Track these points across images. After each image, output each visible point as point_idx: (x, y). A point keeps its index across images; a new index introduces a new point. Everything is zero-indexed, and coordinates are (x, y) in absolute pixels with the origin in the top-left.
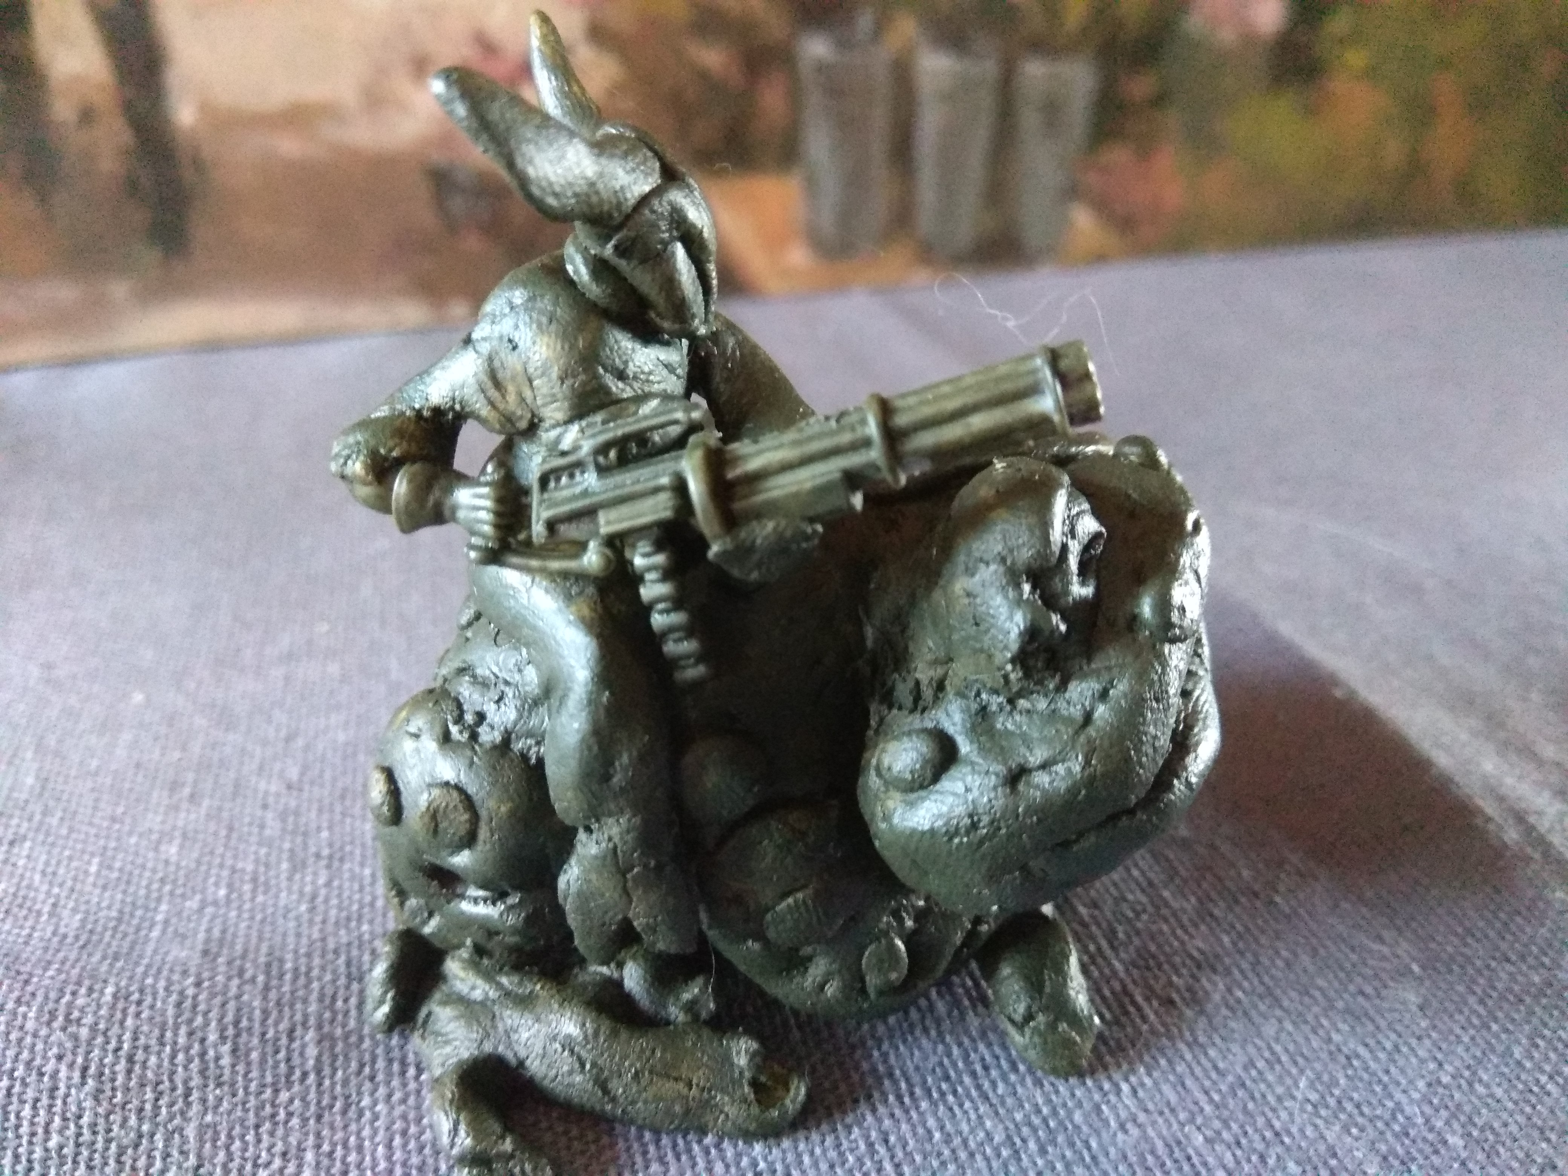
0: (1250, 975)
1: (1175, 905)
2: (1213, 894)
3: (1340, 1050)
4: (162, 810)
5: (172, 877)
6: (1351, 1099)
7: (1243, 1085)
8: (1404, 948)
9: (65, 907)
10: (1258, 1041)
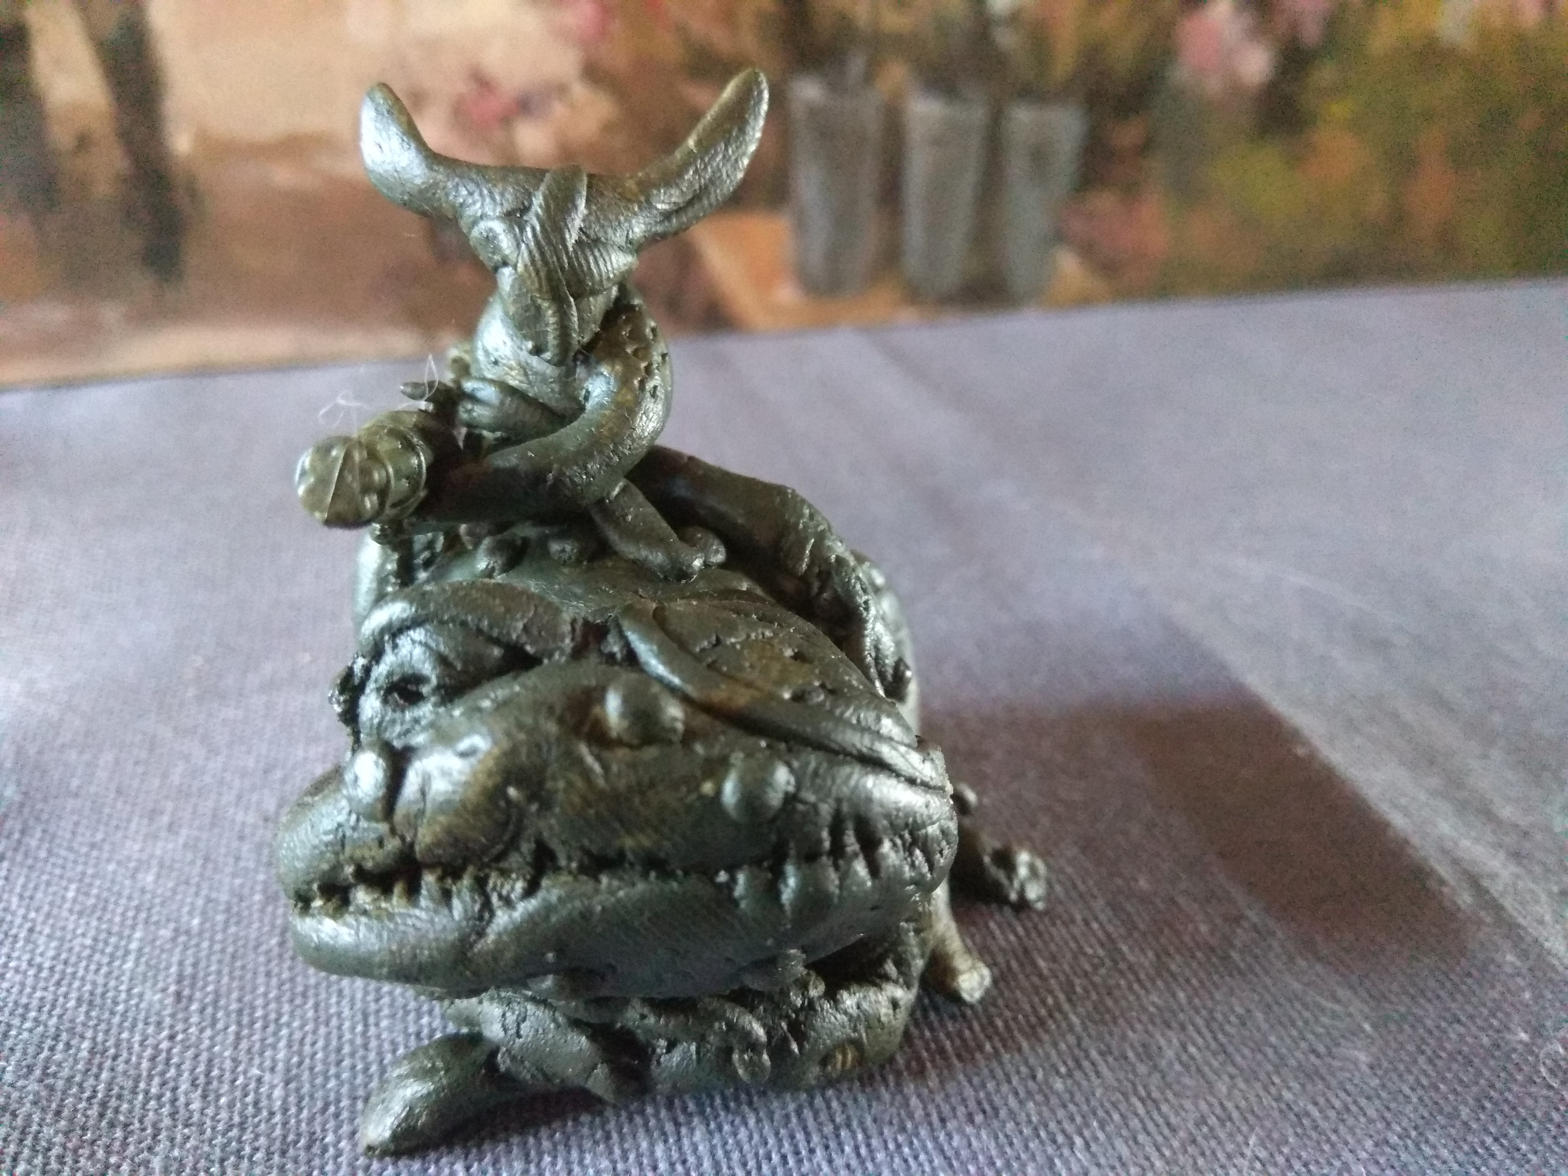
0: (1204, 1030)
1: (1131, 958)
2: (1172, 950)
3: (1291, 1109)
4: (140, 838)
5: (147, 905)
6: (1299, 1157)
7: (1194, 1141)
8: (1357, 1007)
9: (40, 933)
10: (1210, 1098)
